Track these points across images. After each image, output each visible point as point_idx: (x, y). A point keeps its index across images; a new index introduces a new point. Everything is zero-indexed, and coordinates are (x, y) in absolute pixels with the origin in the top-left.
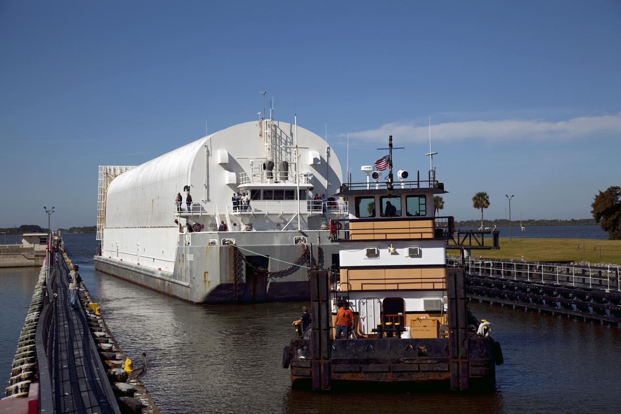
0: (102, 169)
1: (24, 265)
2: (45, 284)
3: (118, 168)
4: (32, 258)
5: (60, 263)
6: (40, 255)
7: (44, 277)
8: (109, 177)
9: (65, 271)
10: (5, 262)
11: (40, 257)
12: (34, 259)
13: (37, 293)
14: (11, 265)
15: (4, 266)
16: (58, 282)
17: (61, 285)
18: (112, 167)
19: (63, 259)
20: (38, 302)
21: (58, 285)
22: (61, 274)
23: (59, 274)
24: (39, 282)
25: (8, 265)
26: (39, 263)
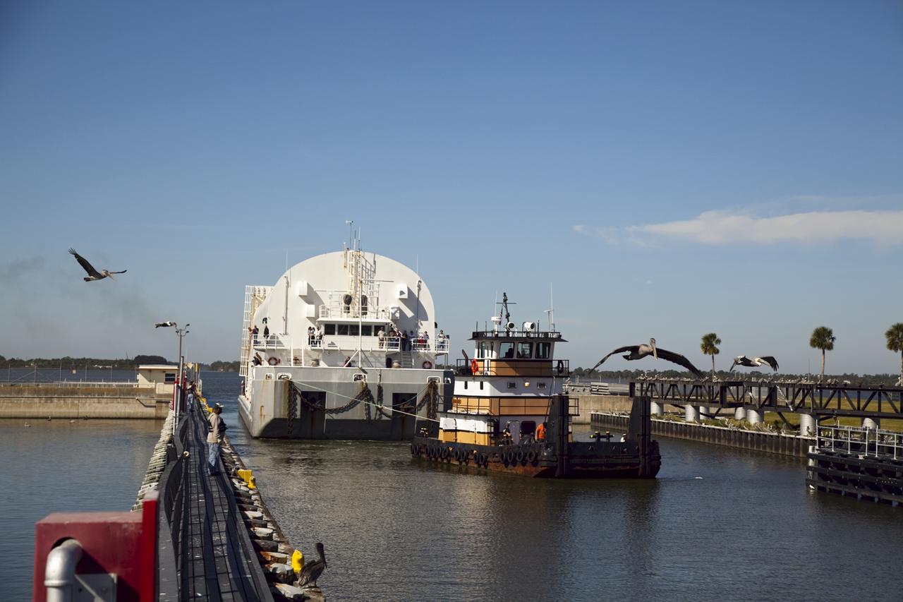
1: (139, 415)
2: (170, 441)
4: (152, 405)
5: (196, 413)
6: (162, 402)
7: (169, 432)
9: (203, 424)
10: (110, 410)
11: (164, 404)
12: (155, 407)
13: (158, 455)
14: (119, 415)
15: (107, 416)
16: (190, 438)
17: (196, 443)
19: (200, 406)
20: (158, 469)
21: (192, 443)
22: (197, 427)
23: (193, 428)
24: (161, 439)
25: (114, 416)
26: (162, 413)
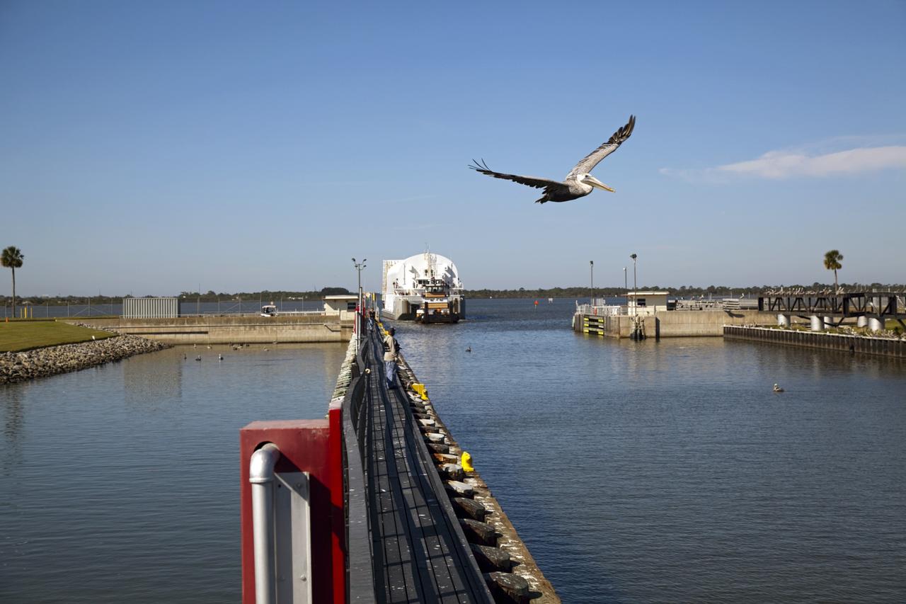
0: (385, 262)
1: (327, 339)
2: (354, 361)
3: (393, 261)
4: (338, 330)
5: (375, 335)
6: (347, 327)
7: (353, 353)
8: (388, 266)
9: (381, 345)
10: (302, 336)
11: (348, 329)
12: (340, 331)
13: (345, 373)
14: (310, 340)
15: (301, 340)
16: (371, 358)
17: (376, 362)
18: (390, 261)
19: (378, 330)
20: (345, 384)
21: (372, 362)
22: (375, 347)
23: (373, 349)
24: (347, 359)
25: (307, 340)
26: (346, 337)
